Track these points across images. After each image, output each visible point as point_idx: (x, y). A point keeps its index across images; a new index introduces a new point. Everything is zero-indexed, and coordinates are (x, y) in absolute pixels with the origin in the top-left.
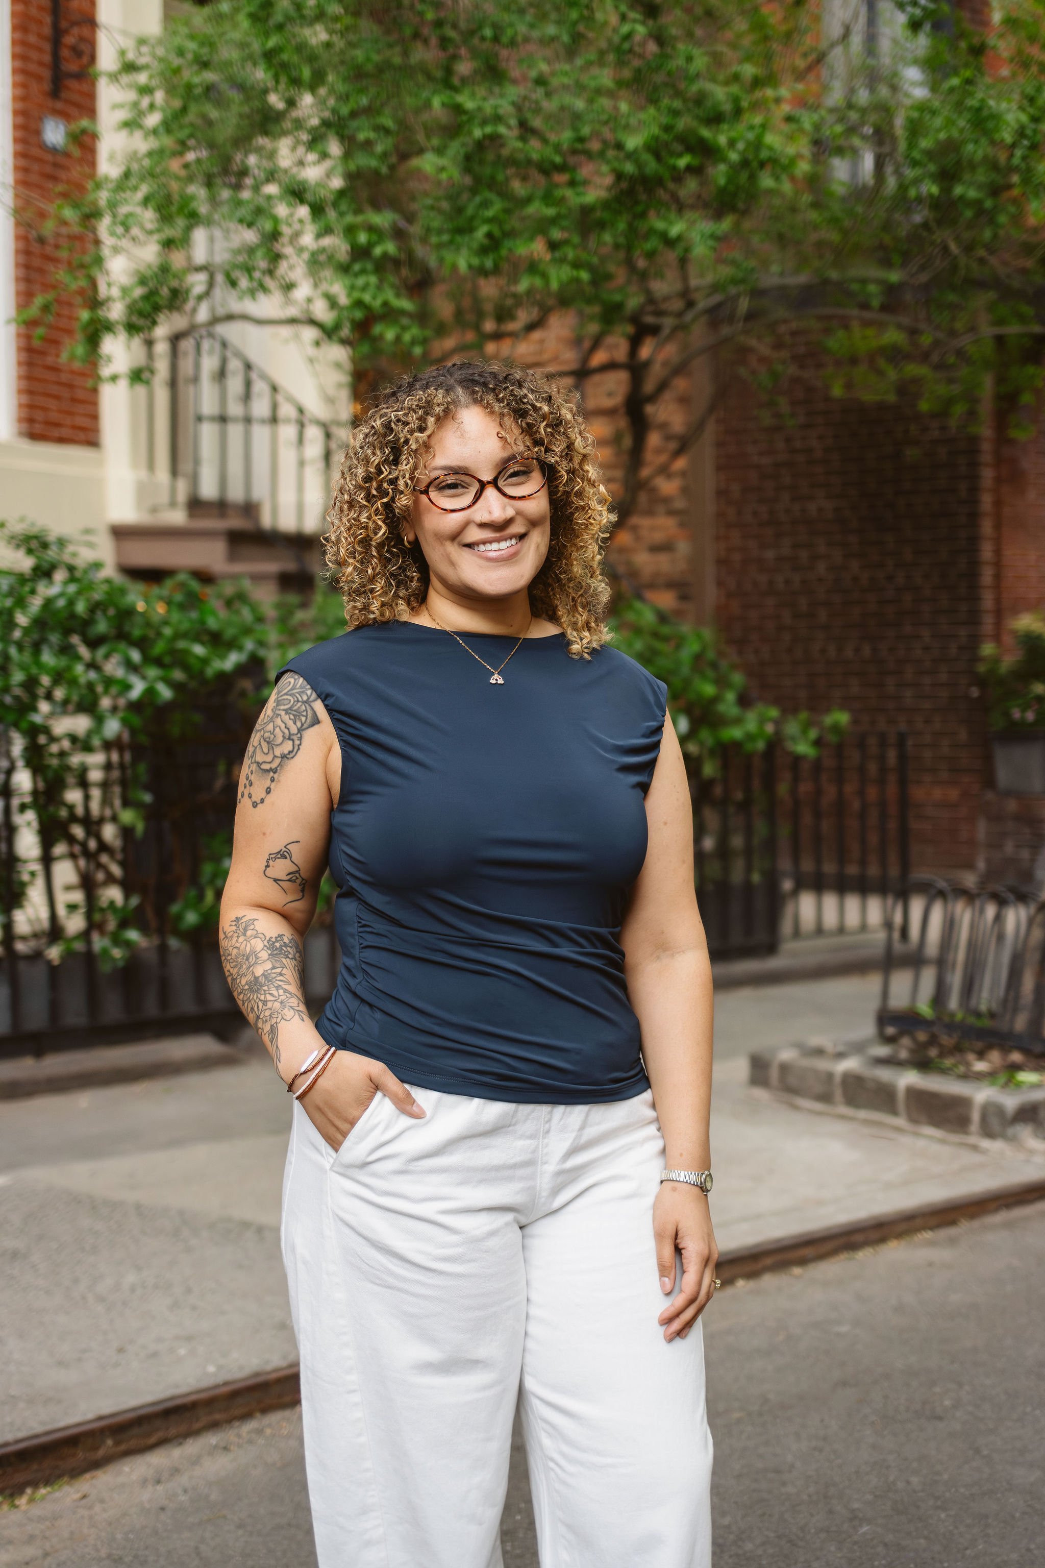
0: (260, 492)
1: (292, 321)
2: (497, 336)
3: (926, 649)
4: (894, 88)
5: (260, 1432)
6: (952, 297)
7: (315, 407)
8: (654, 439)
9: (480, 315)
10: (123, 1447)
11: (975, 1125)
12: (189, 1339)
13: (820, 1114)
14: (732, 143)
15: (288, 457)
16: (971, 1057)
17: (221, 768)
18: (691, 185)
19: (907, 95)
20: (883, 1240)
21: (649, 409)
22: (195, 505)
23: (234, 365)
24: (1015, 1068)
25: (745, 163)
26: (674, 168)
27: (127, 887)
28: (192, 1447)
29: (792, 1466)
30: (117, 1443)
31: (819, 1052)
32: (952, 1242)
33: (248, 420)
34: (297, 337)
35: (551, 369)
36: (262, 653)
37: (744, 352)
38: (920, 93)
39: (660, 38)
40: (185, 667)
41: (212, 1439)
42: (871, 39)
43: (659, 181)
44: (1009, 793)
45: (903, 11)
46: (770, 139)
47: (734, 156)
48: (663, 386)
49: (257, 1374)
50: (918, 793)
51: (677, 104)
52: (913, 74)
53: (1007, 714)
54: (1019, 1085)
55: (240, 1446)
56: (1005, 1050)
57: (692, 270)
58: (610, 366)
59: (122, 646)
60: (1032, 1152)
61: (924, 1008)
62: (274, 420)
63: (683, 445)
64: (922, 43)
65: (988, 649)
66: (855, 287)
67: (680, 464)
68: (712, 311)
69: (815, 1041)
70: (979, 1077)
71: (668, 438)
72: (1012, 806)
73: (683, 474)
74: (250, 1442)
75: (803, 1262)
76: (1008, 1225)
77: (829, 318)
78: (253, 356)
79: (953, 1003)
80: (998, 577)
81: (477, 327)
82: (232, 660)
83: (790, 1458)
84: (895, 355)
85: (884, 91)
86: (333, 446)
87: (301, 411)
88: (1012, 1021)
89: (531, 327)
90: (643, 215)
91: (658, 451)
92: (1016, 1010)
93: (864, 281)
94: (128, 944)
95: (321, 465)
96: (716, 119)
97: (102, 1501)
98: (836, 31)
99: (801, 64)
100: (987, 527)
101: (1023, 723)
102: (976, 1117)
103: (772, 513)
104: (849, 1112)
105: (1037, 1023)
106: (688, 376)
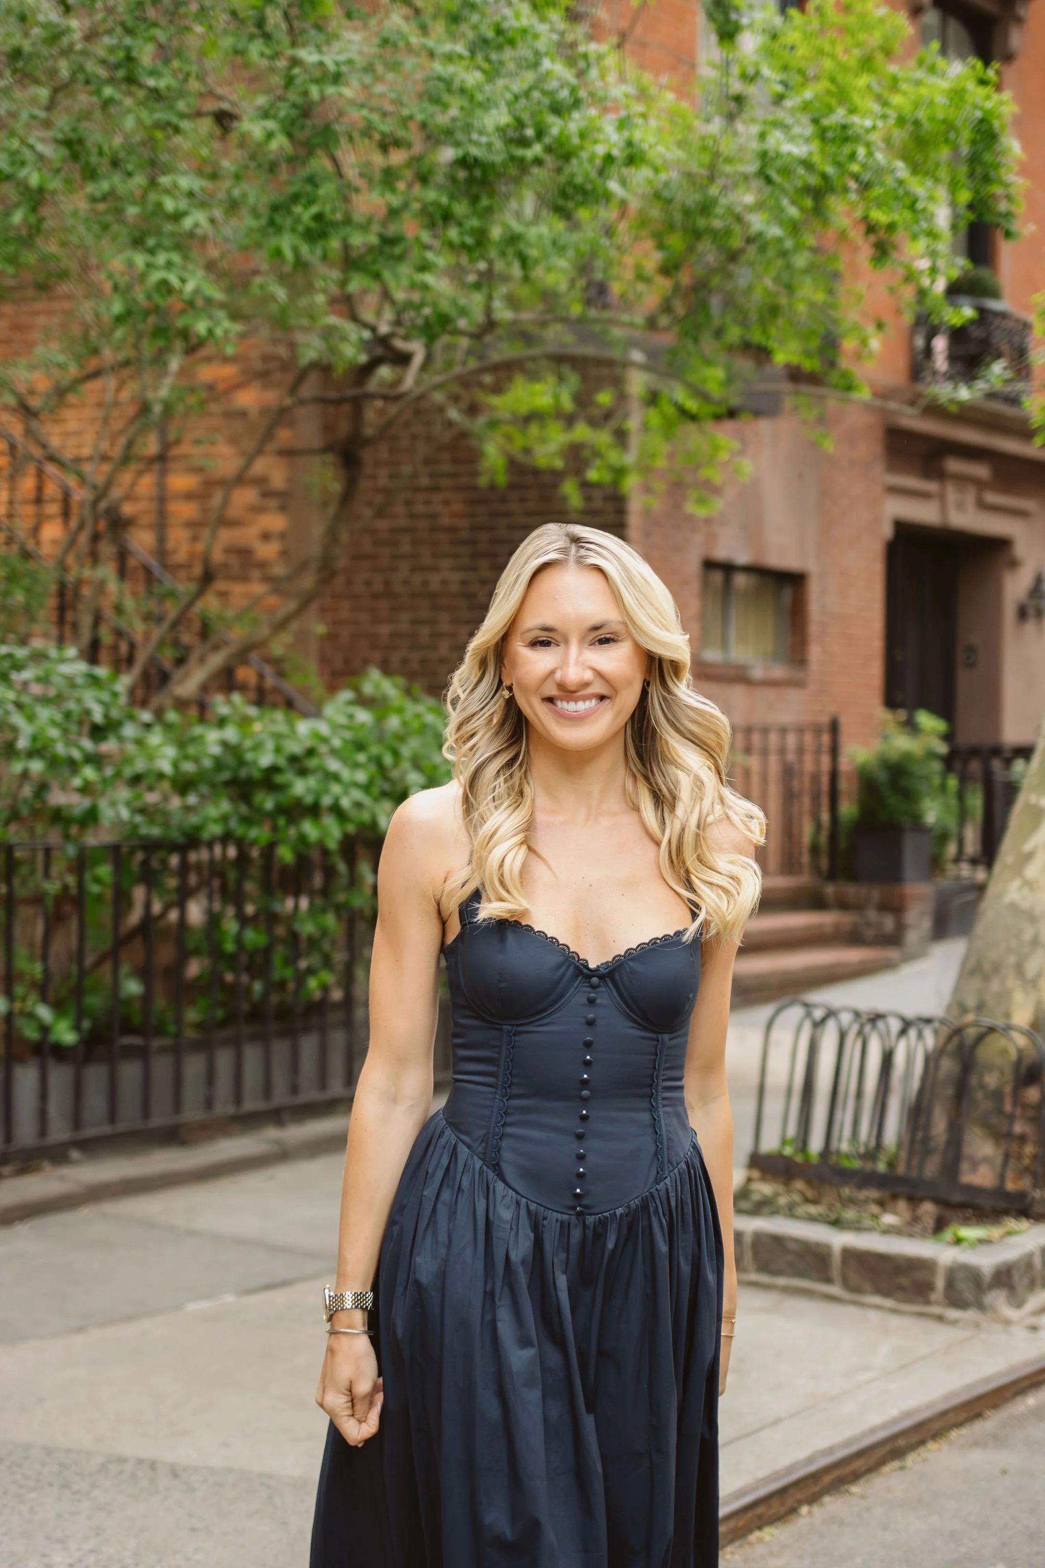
11: (937, 1295)
56: (916, 1200)
60: (1008, 1321)
88: (921, 1168)
92: (925, 1154)
102: (940, 1283)
103: (387, 583)
104: (764, 1278)
105: (951, 1167)
106: (291, 424)
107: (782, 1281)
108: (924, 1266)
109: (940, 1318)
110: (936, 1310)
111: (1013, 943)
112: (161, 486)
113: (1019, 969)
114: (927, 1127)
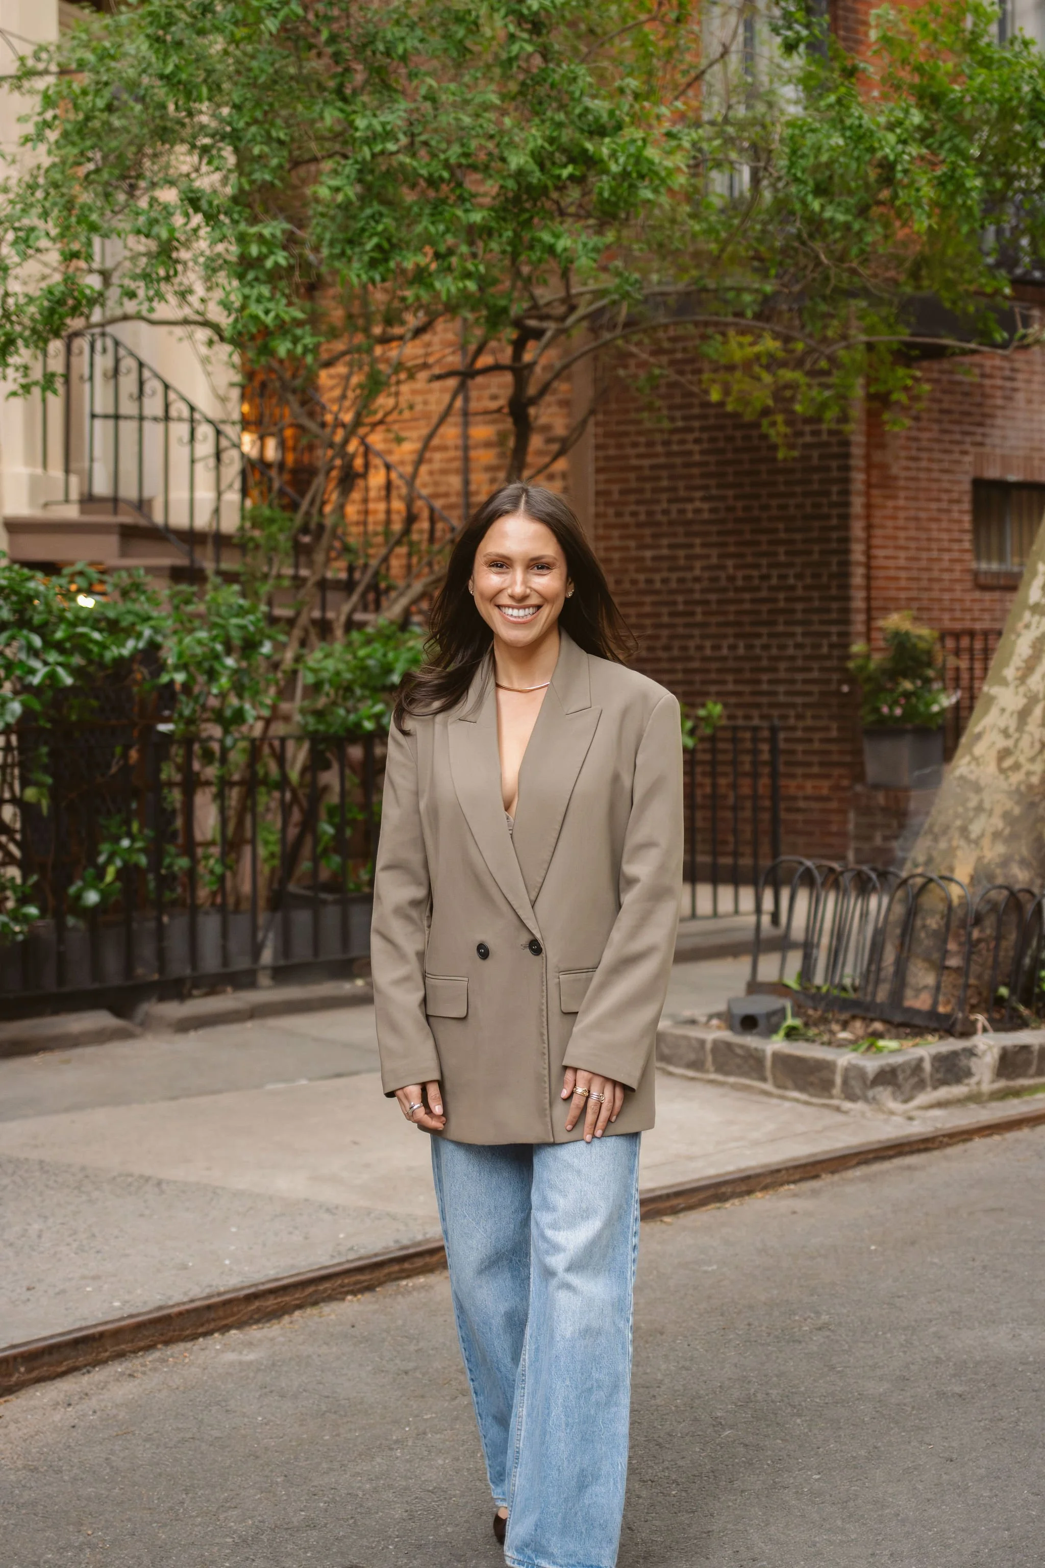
0: (153, 488)
1: (186, 322)
2: (385, 340)
3: (798, 646)
4: (770, 105)
5: (164, 1361)
6: (823, 308)
7: (206, 404)
8: (536, 442)
9: (368, 318)
10: (34, 1374)
11: (837, 1090)
12: (96, 1278)
13: (692, 1079)
14: (613, 155)
15: (180, 454)
16: (835, 1027)
17: (118, 750)
18: (574, 193)
19: (782, 112)
20: (749, 1192)
21: (532, 411)
22: (88, 500)
23: (128, 363)
24: (879, 1035)
25: (625, 174)
26: (559, 177)
27: (25, 866)
28: (99, 1375)
29: (661, 1382)
30: (29, 1371)
31: (693, 1022)
32: (815, 1193)
33: (141, 418)
34: (190, 337)
35: (437, 371)
36: (159, 639)
37: (623, 357)
38: (794, 111)
39: (545, 53)
40: (86, 653)
41: (118, 1367)
42: (749, 57)
43: (544, 191)
44: (876, 787)
45: (778, 34)
46: (651, 153)
47: (614, 168)
48: (545, 389)
49: (160, 1308)
50: (790, 786)
51: (561, 117)
52: (789, 92)
53: (877, 710)
54: (880, 1050)
55: (144, 1373)
56: (868, 1020)
57: (574, 279)
58: (496, 368)
59: (25, 632)
60: (892, 1113)
61: (792, 981)
62: (167, 418)
63: (564, 447)
64: (798, 61)
65: (858, 647)
66: (731, 295)
67: (561, 465)
68: (593, 317)
69: (687, 1013)
70: (841, 1045)
71: (549, 441)
72: (881, 798)
73: (564, 476)
74: (155, 1370)
75: (675, 1211)
76: (865, 1179)
77: (706, 324)
78: (145, 357)
79: (819, 979)
80: (868, 578)
81: (366, 330)
82: (129, 647)
83: (659, 1376)
84: (772, 363)
85: (761, 108)
86: (224, 443)
87: (192, 409)
88: (874, 994)
89: (419, 332)
90: (527, 224)
91: (540, 453)
92: (877, 982)
93: (739, 290)
94: (26, 919)
95: (212, 462)
96: (599, 131)
97: (16, 1421)
98: (715, 50)
99: (683, 80)
100: (857, 529)
101: (891, 717)
102: (838, 1080)
103: (650, 513)
104: (720, 1077)
105: (897, 994)
106: (569, 379)
107: (731, 1080)
108: (827, 1066)
109: (838, 1109)
110: (835, 1102)
111: (960, 810)
112: (466, 436)
113: (964, 831)
114: (880, 960)
